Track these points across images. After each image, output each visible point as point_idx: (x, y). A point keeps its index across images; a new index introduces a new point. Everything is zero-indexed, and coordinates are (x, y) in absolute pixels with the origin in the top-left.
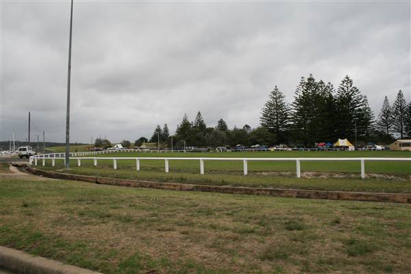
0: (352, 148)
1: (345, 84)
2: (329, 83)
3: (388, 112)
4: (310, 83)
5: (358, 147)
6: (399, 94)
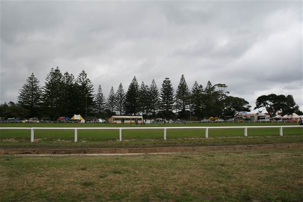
0: (83, 121)
1: (81, 77)
2: (72, 75)
3: (113, 97)
4: (56, 73)
5: (87, 121)
6: (120, 86)
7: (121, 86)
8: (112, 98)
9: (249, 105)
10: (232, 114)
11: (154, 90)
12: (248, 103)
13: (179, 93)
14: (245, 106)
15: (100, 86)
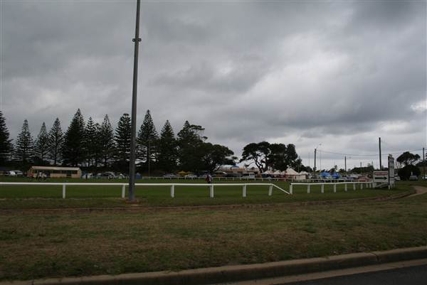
3: (45, 138)
7: (57, 123)
8: (43, 140)
9: (234, 156)
10: (210, 169)
11: (107, 130)
12: (233, 153)
13: (142, 135)
14: (230, 158)
15: (26, 121)
